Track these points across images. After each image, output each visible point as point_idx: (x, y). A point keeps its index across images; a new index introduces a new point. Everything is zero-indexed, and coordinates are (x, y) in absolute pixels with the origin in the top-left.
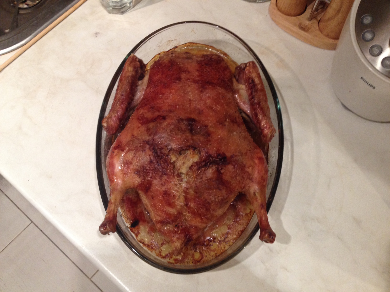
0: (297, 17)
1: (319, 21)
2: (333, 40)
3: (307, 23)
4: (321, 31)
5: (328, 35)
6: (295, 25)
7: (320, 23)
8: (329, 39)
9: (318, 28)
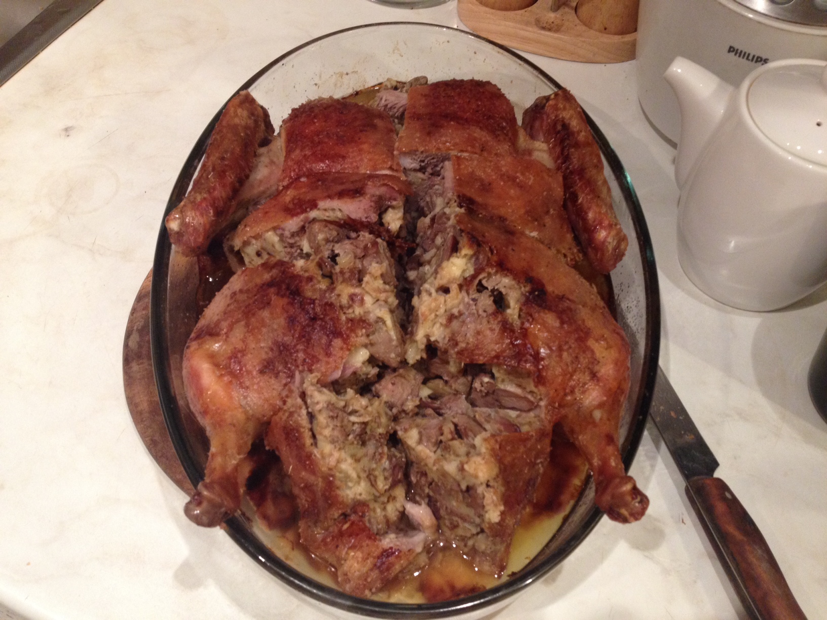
0: (526, 9)
1: (576, 9)
2: (620, 37)
3: (552, 16)
4: (588, 24)
5: (605, 29)
6: (527, 23)
7: (578, 13)
8: (611, 36)
9: (578, 21)
